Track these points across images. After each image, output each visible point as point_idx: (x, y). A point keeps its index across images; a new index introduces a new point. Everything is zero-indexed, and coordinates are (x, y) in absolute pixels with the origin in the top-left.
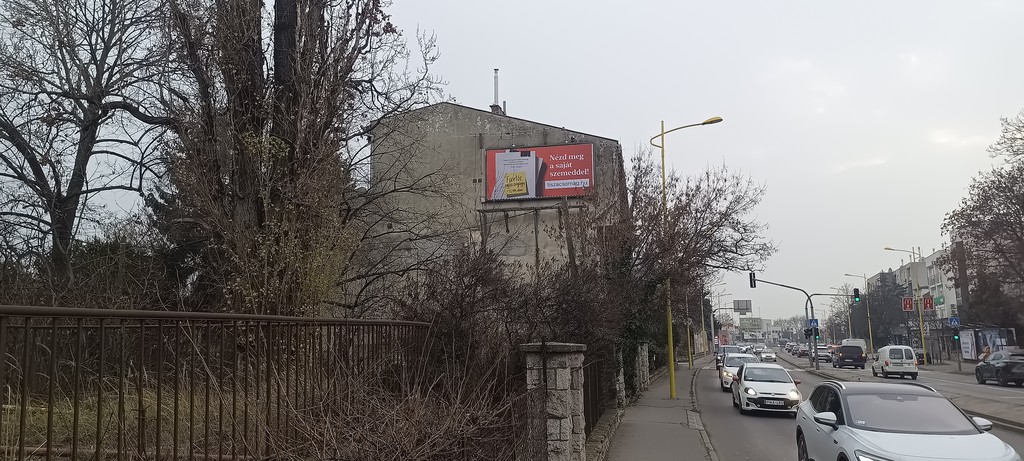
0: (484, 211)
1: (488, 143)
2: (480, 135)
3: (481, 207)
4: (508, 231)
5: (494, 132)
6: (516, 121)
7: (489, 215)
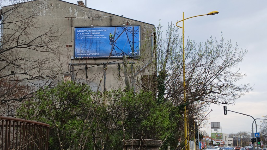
0: (72, 65)
1: (76, 24)
2: (71, 18)
3: (71, 62)
4: (87, 77)
5: (80, 16)
6: (93, 11)
7: (76, 67)
